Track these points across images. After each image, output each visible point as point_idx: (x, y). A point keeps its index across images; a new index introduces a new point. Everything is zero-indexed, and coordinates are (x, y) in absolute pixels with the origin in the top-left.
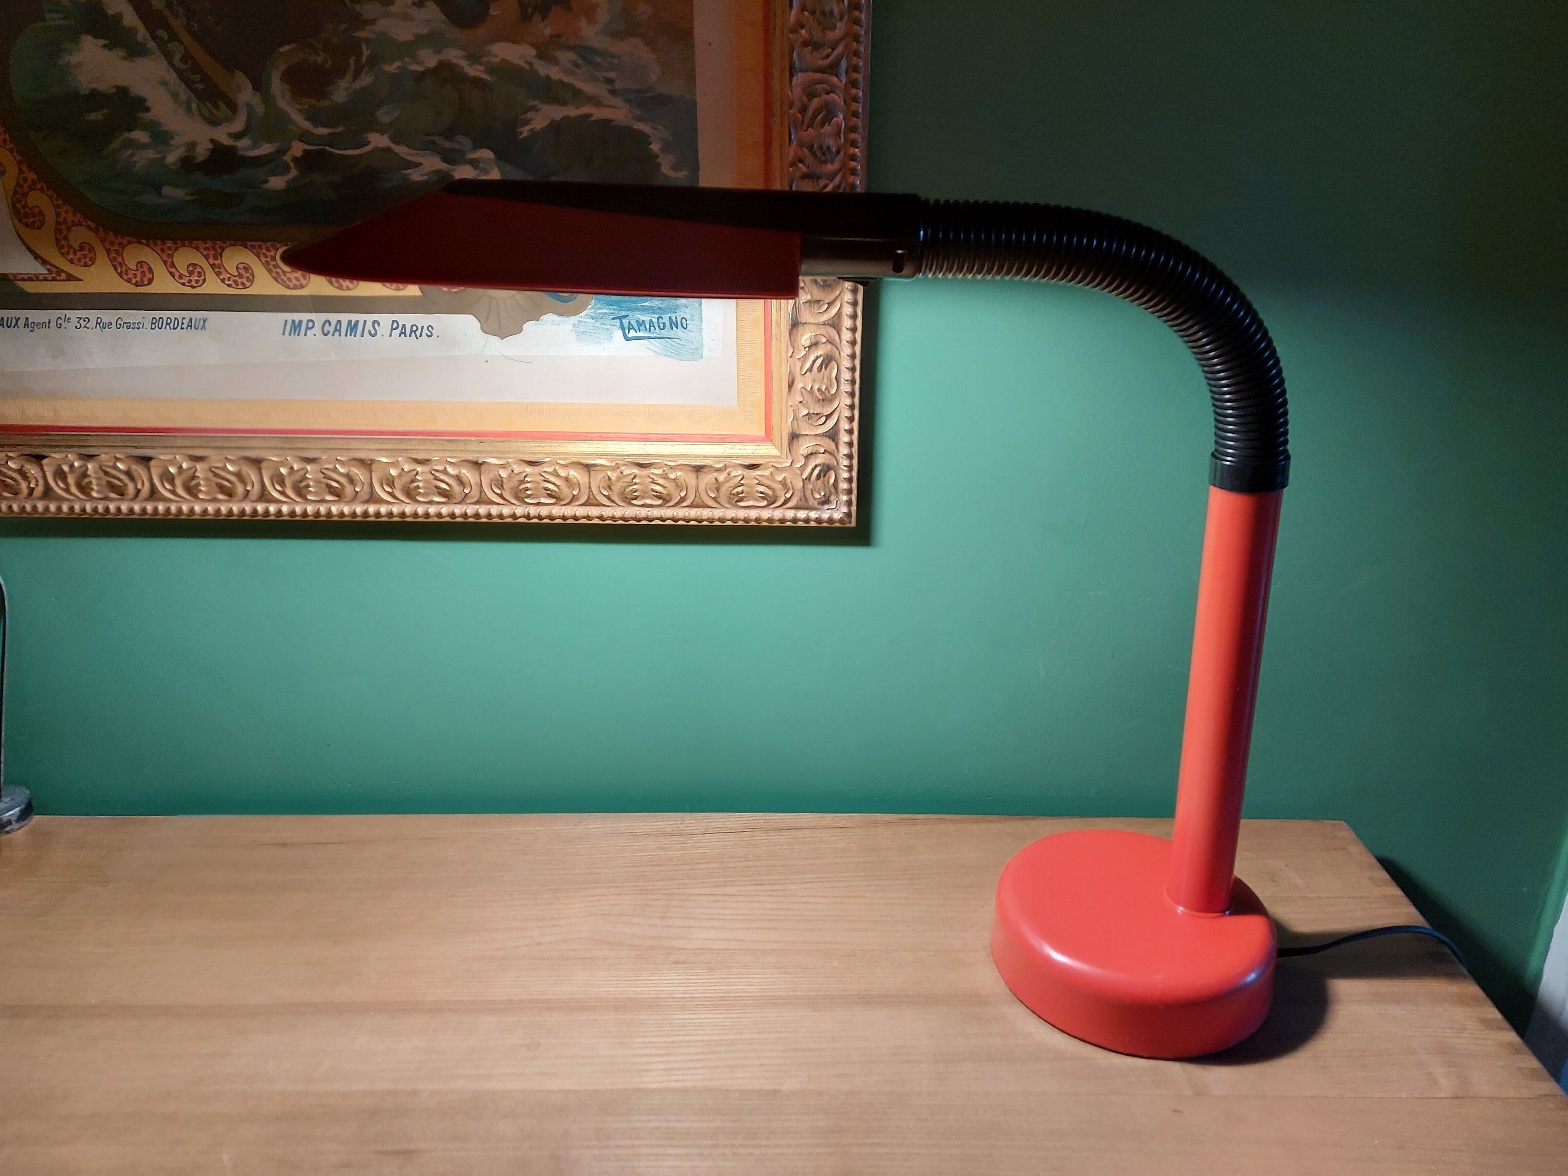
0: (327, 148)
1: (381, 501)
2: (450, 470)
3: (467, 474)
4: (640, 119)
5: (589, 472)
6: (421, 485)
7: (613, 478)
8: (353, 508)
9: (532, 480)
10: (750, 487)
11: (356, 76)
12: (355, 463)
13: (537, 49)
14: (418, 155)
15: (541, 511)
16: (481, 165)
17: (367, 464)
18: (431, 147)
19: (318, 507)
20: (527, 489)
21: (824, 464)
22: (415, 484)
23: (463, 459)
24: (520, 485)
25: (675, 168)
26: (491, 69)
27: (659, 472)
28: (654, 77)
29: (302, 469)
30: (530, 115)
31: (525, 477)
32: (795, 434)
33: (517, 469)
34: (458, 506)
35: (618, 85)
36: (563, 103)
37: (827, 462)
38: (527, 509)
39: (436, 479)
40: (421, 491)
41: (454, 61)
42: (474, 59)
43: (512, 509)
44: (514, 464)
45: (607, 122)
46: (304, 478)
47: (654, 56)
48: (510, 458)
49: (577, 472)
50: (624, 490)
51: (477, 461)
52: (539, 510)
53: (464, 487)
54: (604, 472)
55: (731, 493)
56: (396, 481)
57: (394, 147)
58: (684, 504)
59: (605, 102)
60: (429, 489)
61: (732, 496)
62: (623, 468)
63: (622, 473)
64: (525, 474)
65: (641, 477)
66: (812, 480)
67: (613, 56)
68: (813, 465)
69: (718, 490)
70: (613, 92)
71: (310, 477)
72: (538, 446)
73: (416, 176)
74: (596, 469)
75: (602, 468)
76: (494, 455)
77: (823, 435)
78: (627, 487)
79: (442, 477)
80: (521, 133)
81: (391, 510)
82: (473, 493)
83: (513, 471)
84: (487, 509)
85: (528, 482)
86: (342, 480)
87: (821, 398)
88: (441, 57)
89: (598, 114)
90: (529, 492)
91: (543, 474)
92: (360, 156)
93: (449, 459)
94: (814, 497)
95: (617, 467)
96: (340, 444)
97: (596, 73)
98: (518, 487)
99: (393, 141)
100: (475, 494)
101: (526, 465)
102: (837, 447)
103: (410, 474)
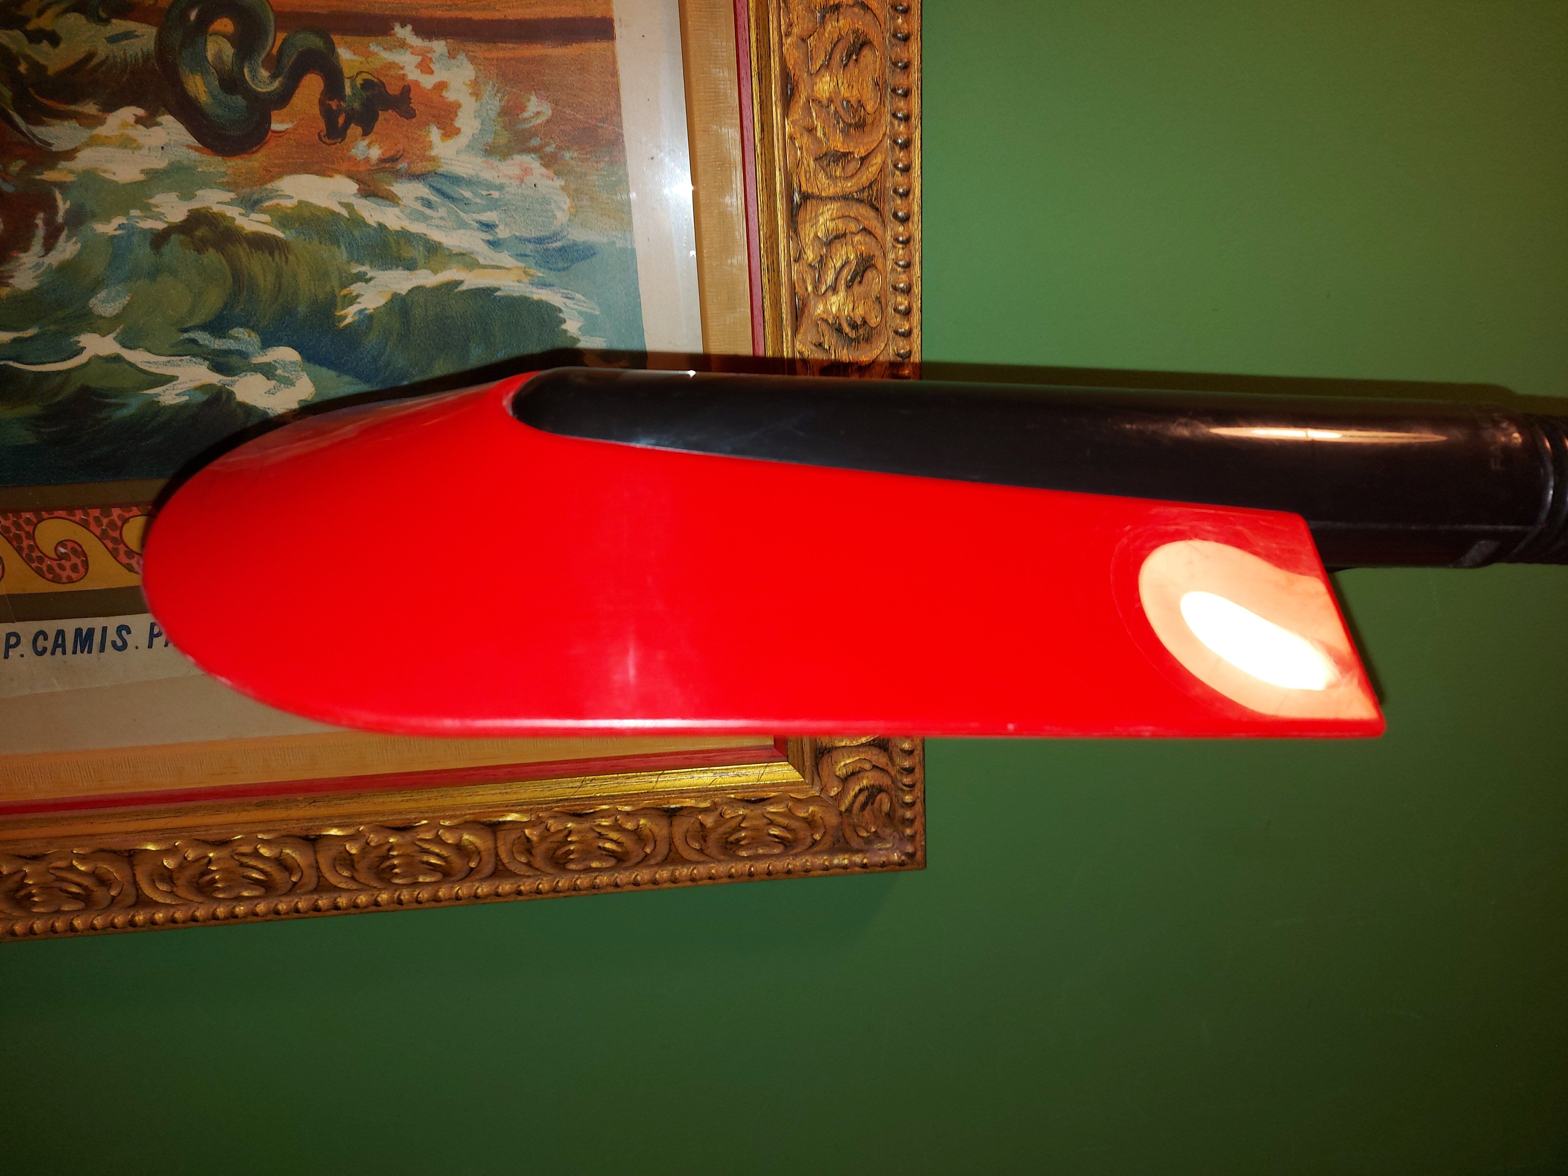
0: (14, 364)
1: (154, 905)
2: (265, 851)
3: (294, 855)
4: (542, 283)
5: (495, 834)
6: (218, 876)
7: (535, 839)
8: (110, 918)
9: (400, 852)
10: (755, 829)
11: (50, 246)
12: (104, 856)
13: (358, 181)
14: (165, 364)
15: (420, 895)
16: (279, 372)
17: (124, 856)
18: (191, 349)
19: (51, 922)
20: (395, 867)
21: (873, 786)
22: (209, 877)
23: (284, 833)
24: (381, 864)
26: (284, 220)
27: (609, 821)
28: (562, 217)
29: (15, 873)
30: (356, 288)
31: (389, 850)
32: (826, 749)
33: (376, 840)
34: (284, 899)
35: (502, 233)
36: (411, 266)
37: (877, 783)
38: (397, 893)
39: (242, 865)
40: (220, 885)
41: (216, 209)
42: (251, 205)
43: (373, 895)
44: (370, 833)
45: (487, 292)
46: (22, 886)
47: (559, 182)
48: (361, 824)
49: (474, 835)
50: (554, 853)
51: (307, 835)
52: (416, 893)
53: (291, 874)
54: (519, 831)
55: (727, 842)
56: (175, 876)
57: (128, 355)
58: (652, 862)
59: (482, 261)
60: (233, 880)
61: (728, 846)
62: (550, 822)
63: (548, 830)
64: (387, 847)
65: (579, 832)
66: (854, 812)
67: (490, 186)
68: (857, 789)
69: (704, 838)
70: (494, 244)
71: (31, 882)
72: (407, 801)
73: (169, 397)
74: (505, 828)
75: (515, 826)
76: (336, 821)
77: (869, 745)
78: (558, 848)
79: (253, 863)
80: (344, 317)
81: (173, 916)
82: (305, 880)
83: (368, 844)
84: (332, 899)
85: (394, 856)
86: (86, 882)
88: (195, 205)
89: (472, 280)
90: (397, 870)
91: (418, 843)
92: (69, 371)
93: (261, 836)
94: (858, 836)
95: (540, 821)
97: (461, 213)
98: (378, 866)
99: (124, 343)
100: (311, 880)
101: (388, 831)
102: (891, 759)
103: (197, 864)
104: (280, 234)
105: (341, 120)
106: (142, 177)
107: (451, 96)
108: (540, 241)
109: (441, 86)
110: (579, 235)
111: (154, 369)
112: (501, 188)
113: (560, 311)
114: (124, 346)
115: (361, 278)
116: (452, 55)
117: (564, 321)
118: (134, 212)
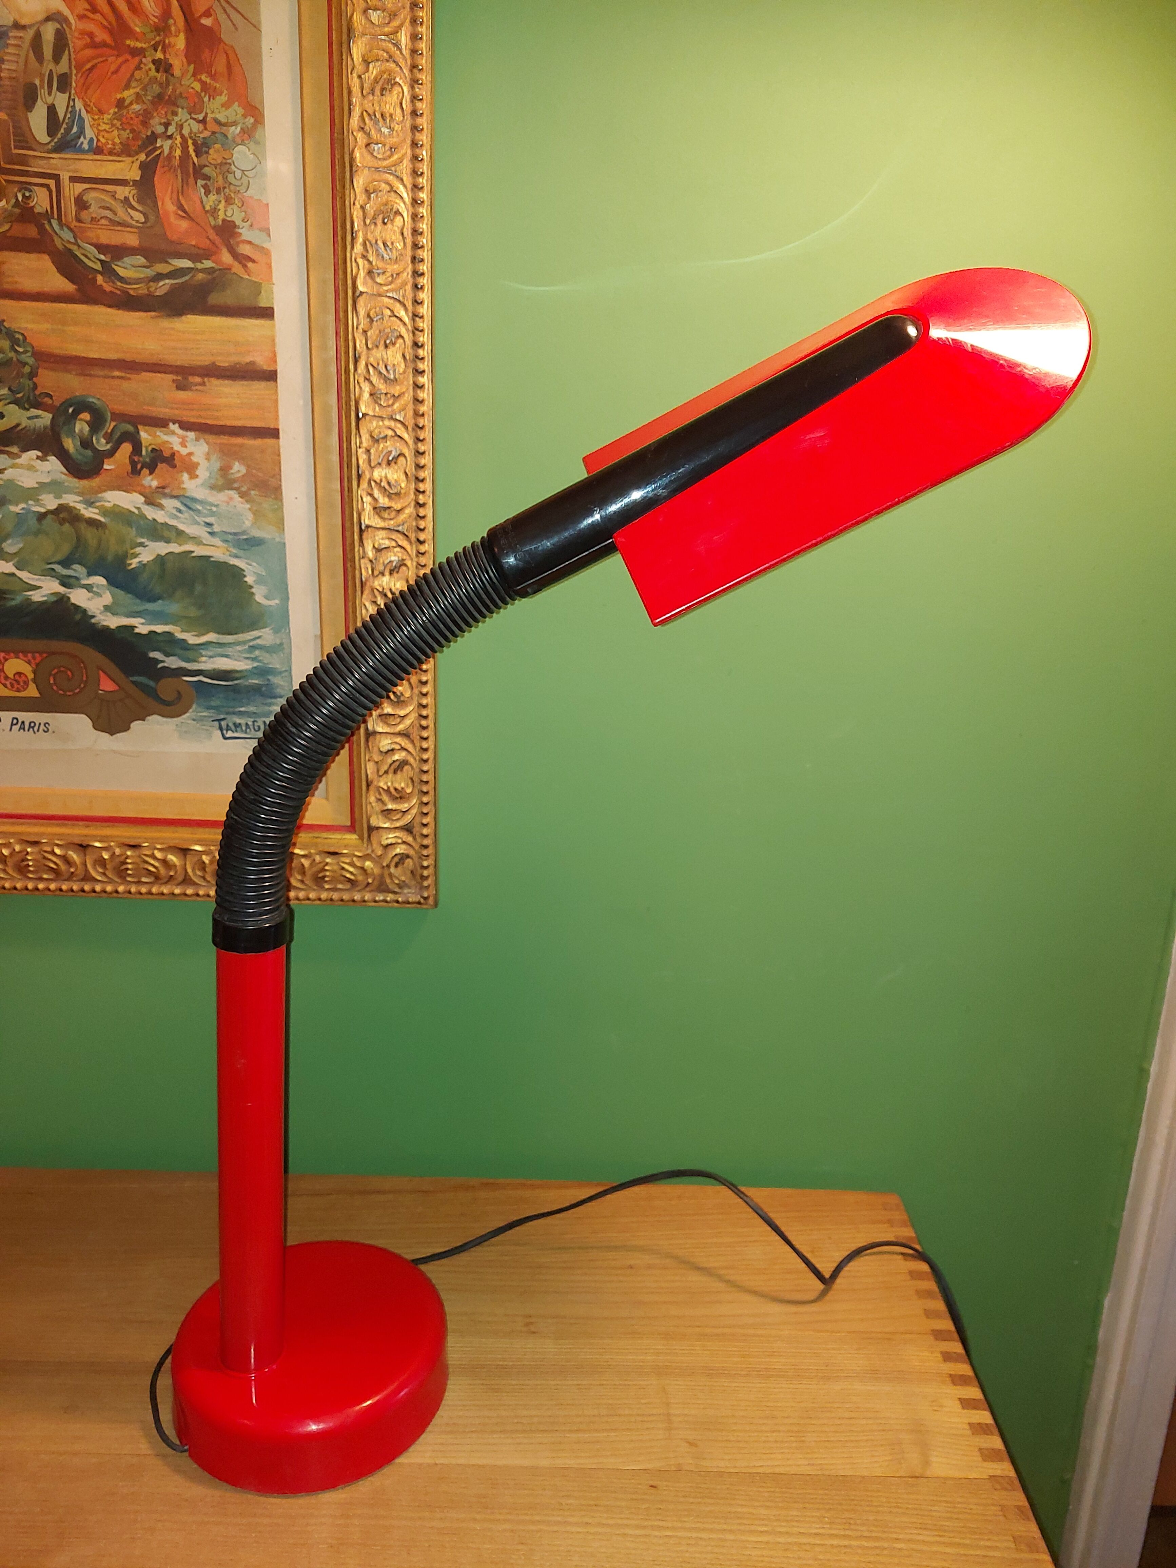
2: (58, 851)
3: (73, 855)
6: (31, 863)
7: (209, 862)
9: (132, 861)
10: (334, 871)
13: (144, 496)
15: (142, 890)
16: (95, 589)
20: (128, 870)
21: (403, 854)
22: (26, 863)
23: (69, 842)
24: (121, 867)
26: (105, 512)
28: (248, 523)
30: (138, 550)
31: (126, 859)
32: (374, 827)
33: (119, 852)
34: (65, 882)
35: (216, 528)
36: (168, 541)
37: (406, 852)
38: (129, 887)
39: (45, 858)
40: (31, 869)
41: (72, 504)
42: (90, 504)
43: (115, 886)
44: (116, 847)
47: (248, 506)
48: (112, 841)
49: (176, 857)
52: (139, 888)
53: (70, 867)
54: (200, 857)
56: (8, 860)
60: (38, 867)
61: (319, 880)
64: (125, 857)
66: (391, 868)
67: (212, 505)
68: (394, 853)
69: (304, 874)
72: (138, 831)
73: (37, 597)
74: (192, 854)
75: (199, 853)
76: (98, 838)
77: (401, 829)
79: (50, 857)
80: (131, 564)
82: (78, 872)
83: (114, 854)
84: (92, 886)
85: (129, 863)
87: (398, 796)
88: (61, 502)
89: (199, 551)
90: (129, 872)
91: (142, 856)
93: (57, 842)
94: (394, 883)
95: (212, 853)
97: (196, 517)
98: (119, 868)
100: (81, 872)
101: (126, 848)
102: (415, 839)
103: (20, 855)
104: (102, 519)
105: (139, 466)
106: (36, 486)
107: (194, 459)
108: (235, 534)
109: (191, 454)
110: (256, 533)
112: (217, 506)
113: (244, 571)
114: (18, 569)
115: (142, 545)
116: (197, 439)
117: (245, 576)
118: (30, 502)
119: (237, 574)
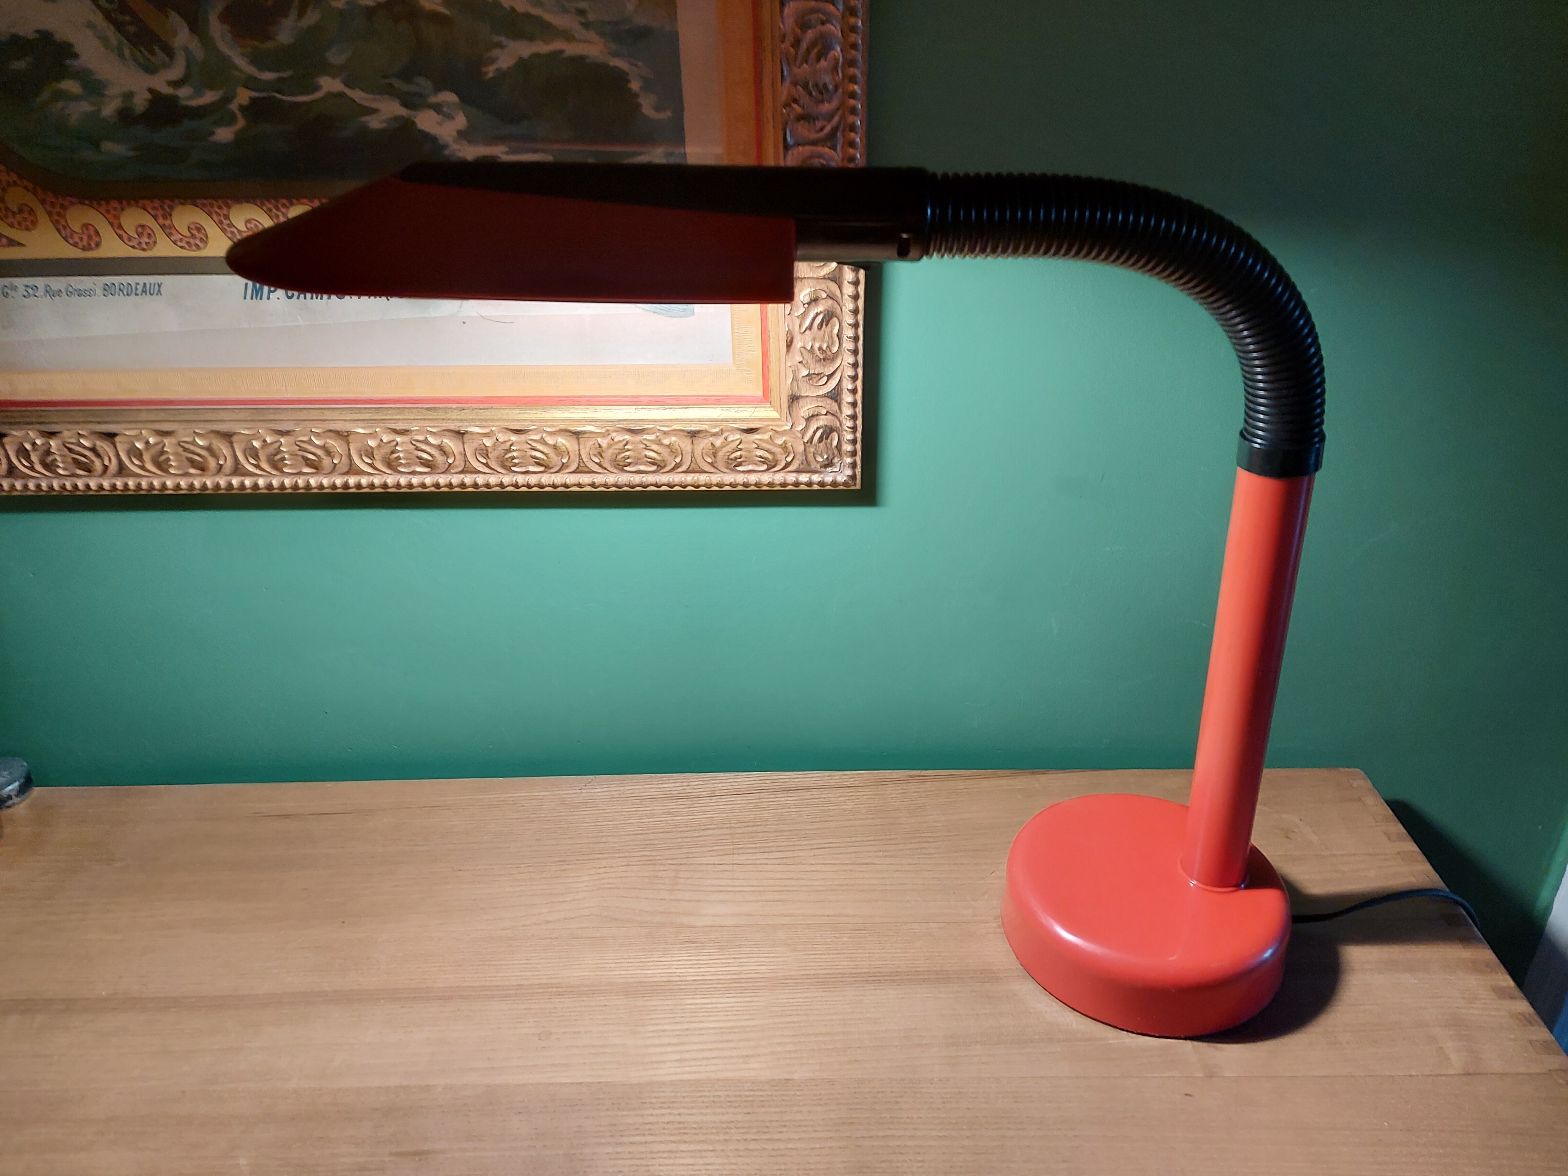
0: (278, 95)
1: (361, 473)
2: (432, 440)
3: (450, 444)
4: (616, 55)
5: (578, 439)
6: (401, 455)
7: (604, 445)
8: (333, 480)
9: (518, 448)
10: (749, 451)
11: (301, 14)
12: (330, 434)
15: (530, 480)
17: (344, 436)
18: (389, 91)
19: (295, 479)
20: (513, 458)
21: (826, 426)
22: (396, 455)
23: (445, 428)
24: (505, 454)
25: (658, 108)
27: (652, 437)
29: (275, 442)
30: (496, 52)
31: (511, 445)
32: (795, 396)
33: (502, 438)
34: (442, 475)
35: (591, 17)
36: (531, 39)
37: (829, 424)
38: (515, 478)
39: (417, 449)
40: (403, 461)
43: (499, 478)
44: (499, 433)
45: (580, 59)
46: (279, 451)
48: (493, 426)
49: (566, 440)
50: (616, 457)
51: (459, 430)
52: (527, 479)
53: (448, 457)
54: (594, 439)
55: (728, 459)
56: (375, 452)
57: (349, 92)
58: (680, 470)
59: (577, 36)
60: (411, 459)
61: (730, 461)
62: (614, 434)
63: (613, 440)
64: (510, 443)
65: (633, 443)
66: (813, 443)
68: (815, 428)
69: (715, 455)
70: (586, 25)
71: (284, 450)
72: (523, 413)
73: (375, 123)
74: (585, 436)
75: (592, 435)
76: (477, 423)
77: (825, 396)
78: (619, 453)
79: (424, 447)
80: (486, 73)
81: (372, 481)
82: (456, 463)
83: (497, 440)
84: (473, 479)
85: (514, 451)
86: (319, 452)
87: (822, 357)
89: (571, 49)
90: (516, 461)
91: (529, 442)
92: (313, 101)
93: (429, 429)
94: (816, 460)
95: (608, 433)
96: (314, 415)
98: (504, 456)
99: (347, 84)
100: (460, 464)
101: (511, 433)
103: (389, 445)
104: (447, 12)
111: (367, 104)
115: (500, 45)
119: (619, 79)
